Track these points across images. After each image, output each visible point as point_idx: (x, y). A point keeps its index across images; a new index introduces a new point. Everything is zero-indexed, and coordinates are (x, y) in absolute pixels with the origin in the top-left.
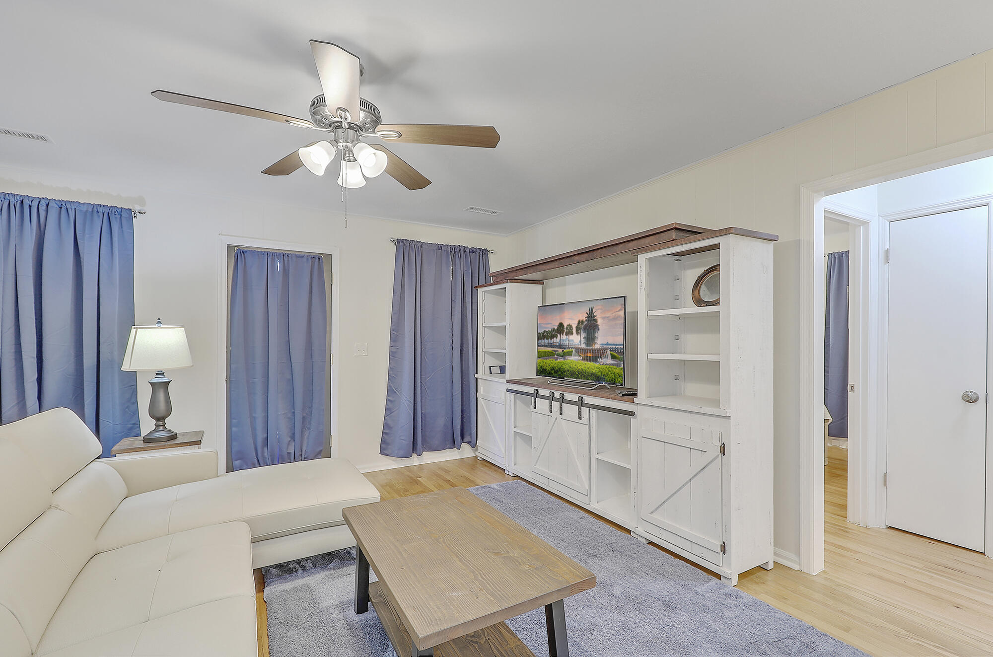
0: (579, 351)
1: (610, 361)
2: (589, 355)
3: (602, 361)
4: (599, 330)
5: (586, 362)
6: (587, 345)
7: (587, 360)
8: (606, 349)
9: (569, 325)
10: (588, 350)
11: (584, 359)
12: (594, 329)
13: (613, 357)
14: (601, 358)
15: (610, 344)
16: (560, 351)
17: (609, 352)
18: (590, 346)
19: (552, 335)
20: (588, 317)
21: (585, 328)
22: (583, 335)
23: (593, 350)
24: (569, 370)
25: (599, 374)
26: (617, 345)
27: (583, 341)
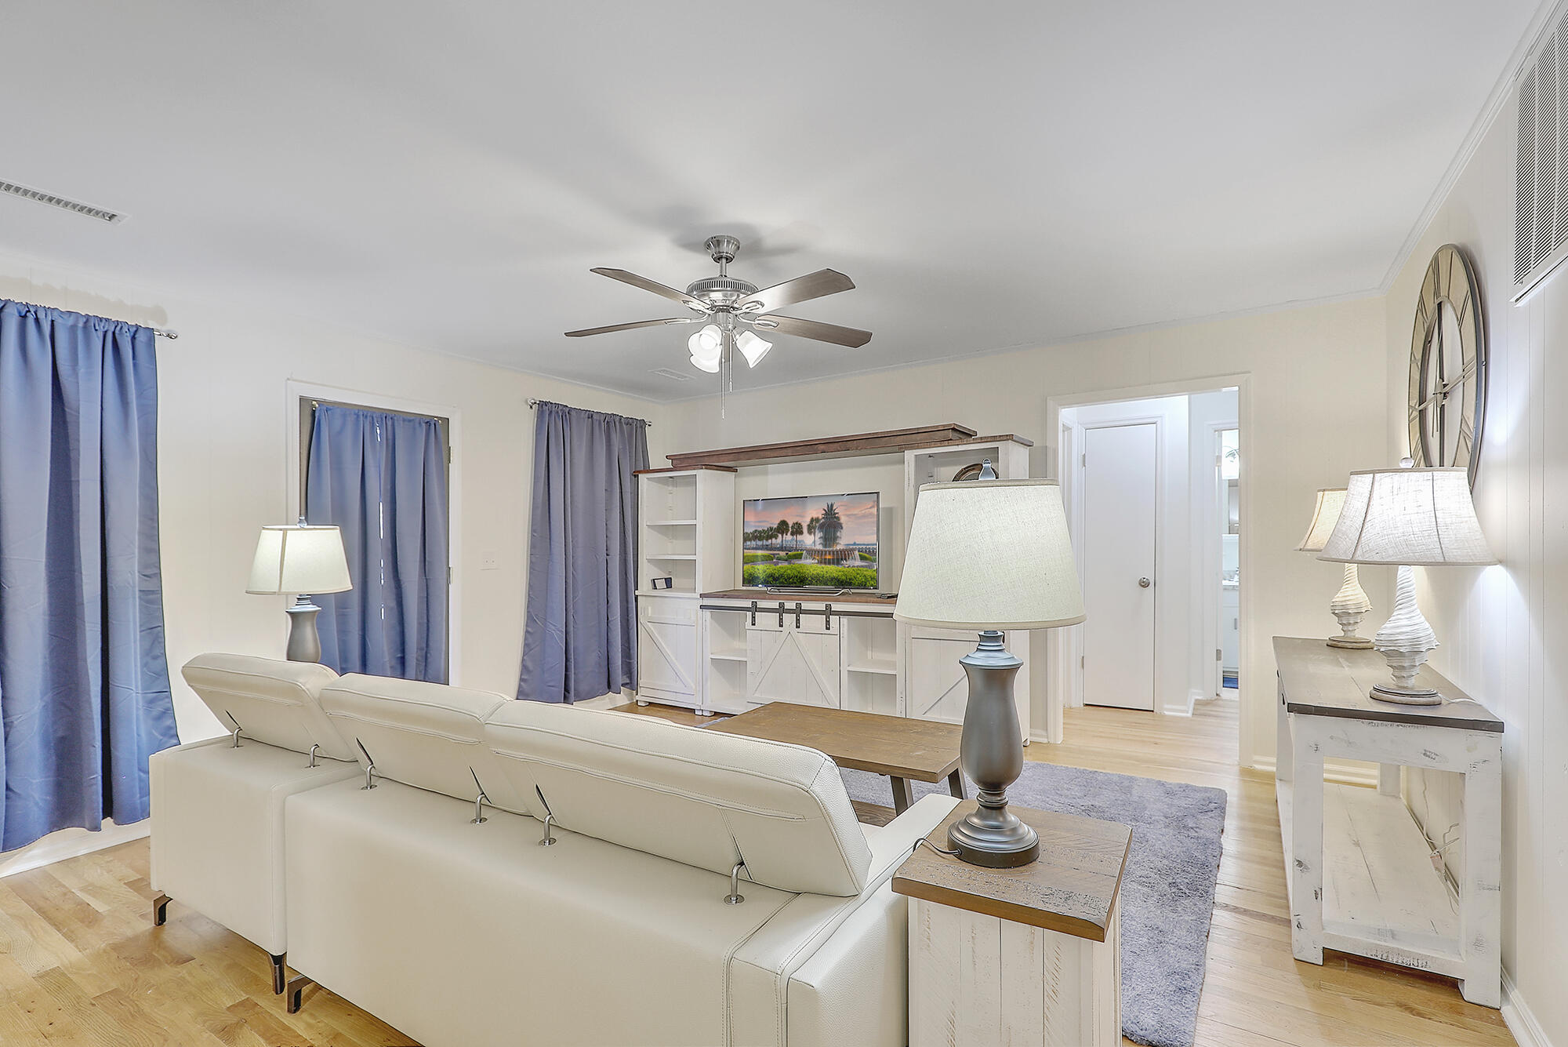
0: (812, 553)
1: (858, 563)
2: (828, 557)
3: (848, 563)
4: (842, 528)
5: (823, 566)
6: (825, 546)
7: (825, 563)
8: (853, 550)
9: (797, 523)
10: (826, 552)
11: (820, 562)
12: (835, 527)
13: (862, 558)
14: (845, 559)
15: (858, 545)
16: (782, 554)
17: (857, 553)
18: (830, 547)
19: (767, 536)
20: (826, 514)
21: (821, 527)
22: (819, 534)
23: (833, 552)
24: (797, 577)
25: (844, 578)
26: (868, 545)
27: (818, 541)
